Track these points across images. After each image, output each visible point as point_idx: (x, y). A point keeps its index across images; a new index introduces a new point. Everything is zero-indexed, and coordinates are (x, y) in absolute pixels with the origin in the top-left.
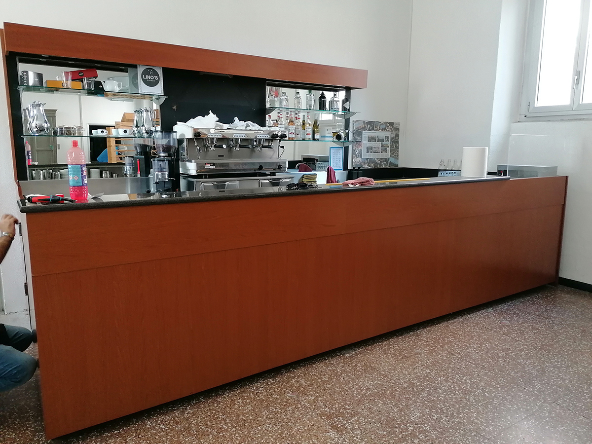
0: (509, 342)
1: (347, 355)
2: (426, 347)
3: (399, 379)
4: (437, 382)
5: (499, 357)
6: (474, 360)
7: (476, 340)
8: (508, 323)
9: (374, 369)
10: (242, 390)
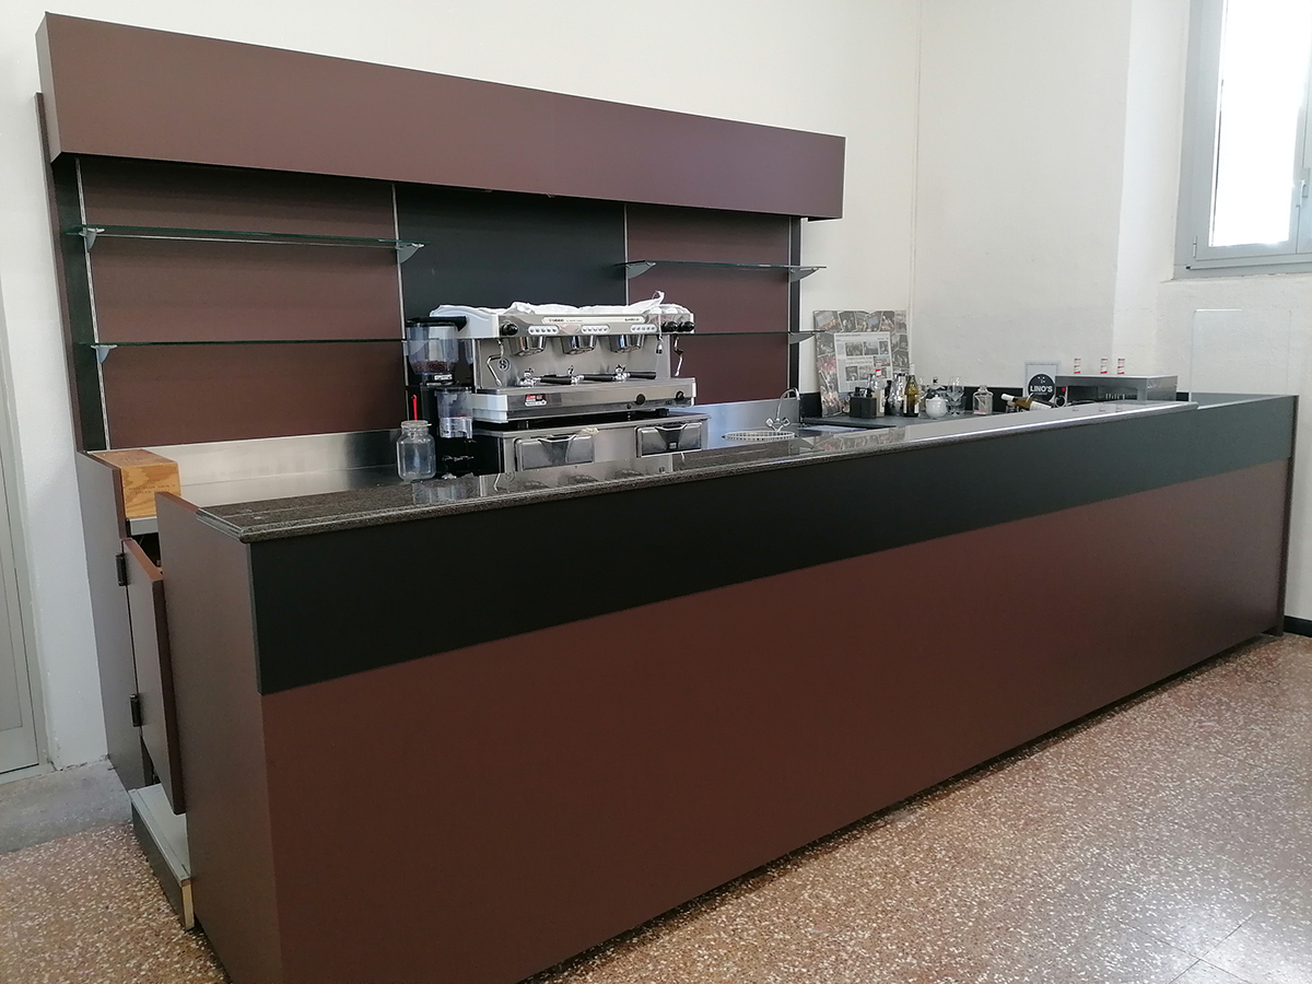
0: (1237, 771)
1: (901, 825)
2: (1067, 794)
3: (1041, 876)
4: (1125, 876)
5: (1233, 808)
6: (1181, 817)
7: (1166, 771)
8: (1218, 728)
9: (973, 853)
10: (698, 926)
